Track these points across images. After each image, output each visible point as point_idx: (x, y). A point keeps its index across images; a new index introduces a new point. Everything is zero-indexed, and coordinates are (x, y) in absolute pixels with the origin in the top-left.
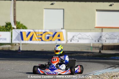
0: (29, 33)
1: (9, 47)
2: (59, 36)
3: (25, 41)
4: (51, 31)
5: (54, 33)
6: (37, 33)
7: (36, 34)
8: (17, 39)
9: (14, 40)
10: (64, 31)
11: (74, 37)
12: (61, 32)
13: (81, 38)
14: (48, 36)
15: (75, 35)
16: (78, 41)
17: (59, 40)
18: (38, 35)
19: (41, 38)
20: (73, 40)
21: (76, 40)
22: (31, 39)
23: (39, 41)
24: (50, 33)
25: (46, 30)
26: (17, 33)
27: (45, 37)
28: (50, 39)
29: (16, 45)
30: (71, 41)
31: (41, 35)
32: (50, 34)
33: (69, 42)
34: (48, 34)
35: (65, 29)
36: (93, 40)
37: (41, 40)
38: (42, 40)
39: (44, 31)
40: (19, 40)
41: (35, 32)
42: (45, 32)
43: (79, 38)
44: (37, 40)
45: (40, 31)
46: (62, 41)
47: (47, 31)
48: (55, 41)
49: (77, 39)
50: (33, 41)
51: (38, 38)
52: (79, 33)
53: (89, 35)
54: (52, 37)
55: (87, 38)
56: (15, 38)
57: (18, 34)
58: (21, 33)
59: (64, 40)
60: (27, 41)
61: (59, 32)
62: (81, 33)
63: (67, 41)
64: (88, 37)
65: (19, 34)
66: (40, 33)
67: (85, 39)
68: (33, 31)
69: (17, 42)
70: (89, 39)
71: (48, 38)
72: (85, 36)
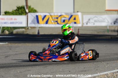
0: (45, 16)
1: (23, 31)
2: (75, 19)
3: (41, 24)
4: (67, 14)
5: (70, 16)
6: (53, 16)
7: (52, 18)
8: (33, 22)
9: (30, 24)
10: (79, 14)
11: (89, 20)
12: (77, 15)
13: (97, 21)
14: (63, 19)
15: (91, 18)
16: (94, 24)
17: (75, 23)
18: (54, 19)
19: (57, 21)
20: (89, 23)
21: (92, 23)
22: (47, 23)
23: (55, 24)
24: (66, 16)
25: (61, 13)
26: (33, 16)
27: (61, 20)
28: (66, 22)
29: (28, 29)
30: (87, 24)
31: (57, 18)
32: (66, 18)
33: (85, 25)
34: (64, 17)
35: (81, 12)
36: (108, 22)
37: (56, 23)
38: (58, 23)
39: (59, 14)
40: (34, 24)
41: (51, 16)
42: (60, 16)
43: (95, 21)
44: (53, 23)
45: (56, 14)
46: (78, 24)
47: (63, 14)
48: (71, 24)
49: (93, 21)
50: (49, 24)
51: (54, 21)
52: (94, 16)
53: (105, 18)
54: (68, 20)
55: (102, 20)
56: (31, 21)
57: (33, 18)
58: (37, 16)
59: (80, 23)
60: (42, 24)
61: (75, 15)
62: (96, 16)
63: (83, 24)
64: (104, 19)
65: (35, 18)
66: (56, 17)
67: (101, 21)
68: (49, 14)
69: (33, 25)
70: (105, 21)
71: (64, 21)
72: (101, 19)
